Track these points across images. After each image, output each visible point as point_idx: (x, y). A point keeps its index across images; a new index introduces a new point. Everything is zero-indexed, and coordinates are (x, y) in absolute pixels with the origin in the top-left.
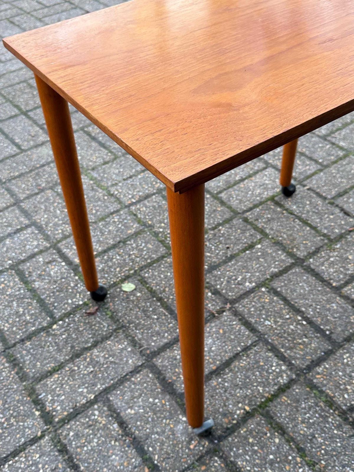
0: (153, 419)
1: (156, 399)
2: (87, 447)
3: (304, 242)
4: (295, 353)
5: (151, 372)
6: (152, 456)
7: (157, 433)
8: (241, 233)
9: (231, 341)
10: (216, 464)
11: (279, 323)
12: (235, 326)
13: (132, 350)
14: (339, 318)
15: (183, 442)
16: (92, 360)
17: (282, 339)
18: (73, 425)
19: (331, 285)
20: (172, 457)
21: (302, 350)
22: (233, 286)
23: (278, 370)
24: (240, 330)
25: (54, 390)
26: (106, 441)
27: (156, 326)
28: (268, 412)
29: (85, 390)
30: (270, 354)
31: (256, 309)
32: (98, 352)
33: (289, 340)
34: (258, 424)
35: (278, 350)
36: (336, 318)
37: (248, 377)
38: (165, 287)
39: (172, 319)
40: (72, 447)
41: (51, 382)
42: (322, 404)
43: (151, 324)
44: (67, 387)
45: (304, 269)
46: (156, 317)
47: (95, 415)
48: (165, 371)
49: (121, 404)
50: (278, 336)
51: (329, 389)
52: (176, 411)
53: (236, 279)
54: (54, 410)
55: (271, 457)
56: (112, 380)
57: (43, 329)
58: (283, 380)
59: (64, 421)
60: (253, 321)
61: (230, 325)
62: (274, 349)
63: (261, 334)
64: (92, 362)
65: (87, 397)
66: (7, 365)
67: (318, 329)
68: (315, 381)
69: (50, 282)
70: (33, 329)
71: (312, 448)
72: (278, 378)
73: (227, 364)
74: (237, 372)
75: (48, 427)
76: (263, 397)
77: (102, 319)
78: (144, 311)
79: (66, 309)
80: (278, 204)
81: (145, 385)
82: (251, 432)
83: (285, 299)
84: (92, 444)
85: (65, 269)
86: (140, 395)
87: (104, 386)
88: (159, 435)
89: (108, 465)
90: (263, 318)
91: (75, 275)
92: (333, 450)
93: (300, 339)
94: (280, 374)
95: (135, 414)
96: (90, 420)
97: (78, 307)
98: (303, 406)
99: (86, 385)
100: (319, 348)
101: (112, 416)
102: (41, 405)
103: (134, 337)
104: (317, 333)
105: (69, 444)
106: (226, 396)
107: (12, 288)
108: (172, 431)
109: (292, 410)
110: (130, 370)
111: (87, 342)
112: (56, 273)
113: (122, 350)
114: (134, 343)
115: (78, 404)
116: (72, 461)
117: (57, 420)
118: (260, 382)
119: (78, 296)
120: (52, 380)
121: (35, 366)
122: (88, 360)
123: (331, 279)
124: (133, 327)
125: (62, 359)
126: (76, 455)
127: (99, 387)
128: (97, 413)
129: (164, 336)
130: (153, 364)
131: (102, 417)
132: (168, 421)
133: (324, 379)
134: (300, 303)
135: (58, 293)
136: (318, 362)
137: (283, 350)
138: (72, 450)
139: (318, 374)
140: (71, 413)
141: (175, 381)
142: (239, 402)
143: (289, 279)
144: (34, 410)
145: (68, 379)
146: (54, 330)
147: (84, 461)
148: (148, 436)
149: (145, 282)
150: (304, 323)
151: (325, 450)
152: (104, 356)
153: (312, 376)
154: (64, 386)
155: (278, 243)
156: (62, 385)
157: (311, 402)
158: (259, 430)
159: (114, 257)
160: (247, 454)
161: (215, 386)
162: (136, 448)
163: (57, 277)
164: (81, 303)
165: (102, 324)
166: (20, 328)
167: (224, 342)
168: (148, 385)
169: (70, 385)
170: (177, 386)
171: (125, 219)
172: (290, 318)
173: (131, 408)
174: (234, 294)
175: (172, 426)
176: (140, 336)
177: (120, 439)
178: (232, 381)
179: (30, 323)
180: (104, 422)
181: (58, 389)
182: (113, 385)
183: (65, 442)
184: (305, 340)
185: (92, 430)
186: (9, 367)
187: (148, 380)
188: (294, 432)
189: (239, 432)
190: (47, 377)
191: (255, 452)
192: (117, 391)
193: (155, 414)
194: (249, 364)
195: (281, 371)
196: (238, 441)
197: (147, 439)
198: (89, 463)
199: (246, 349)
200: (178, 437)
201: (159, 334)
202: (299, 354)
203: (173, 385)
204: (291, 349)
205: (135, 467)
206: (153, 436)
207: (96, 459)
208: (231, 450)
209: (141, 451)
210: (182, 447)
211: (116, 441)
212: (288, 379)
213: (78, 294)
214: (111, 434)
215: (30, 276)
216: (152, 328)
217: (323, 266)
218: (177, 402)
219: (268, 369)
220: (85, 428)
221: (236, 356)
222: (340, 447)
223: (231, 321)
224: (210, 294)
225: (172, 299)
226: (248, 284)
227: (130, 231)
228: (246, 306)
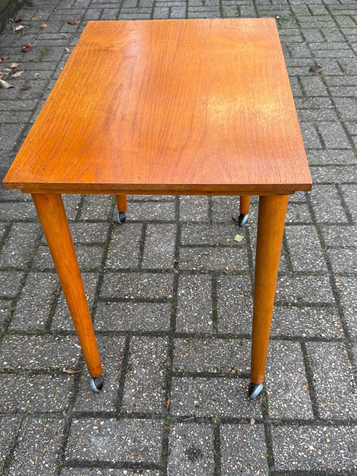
3: (187, 354)
4: (115, 278)
8: (234, 323)
9: (152, 258)
11: (139, 285)
12: (160, 265)
13: (191, 220)
14: (111, 317)
17: (129, 279)
19: (136, 336)
21: (114, 282)
22: (189, 284)
23: (115, 264)
24: (155, 265)
28: (102, 246)
30: (127, 267)
31: (161, 283)
33: (125, 281)
34: (102, 239)
35: (126, 272)
37: (126, 251)
43: (201, 234)
45: (163, 332)
46: (204, 238)
50: (133, 278)
53: (193, 289)
55: (84, 235)
58: (108, 262)
60: (154, 275)
61: (162, 263)
62: (128, 271)
63: (142, 273)
67: (116, 300)
68: (93, 274)
72: (112, 261)
73: (142, 249)
76: (110, 249)
77: (225, 219)
82: (102, 235)
83: (152, 301)
86: (163, 212)
90: (151, 281)
93: (120, 287)
94: (113, 263)
98: (88, 260)
100: (105, 290)
103: (199, 225)
104: (114, 297)
114: (196, 223)
118: (118, 253)
122: (203, 205)
123: (140, 339)
127: (183, 202)
130: (175, 223)
133: (89, 278)
134: (141, 307)
136: (99, 284)
137: (123, 274)
139: (94, 278)
142: (118, 240)
150: (127, 297)
153: (96, 275)
155: (202, 337)
157: (86, 264)
158: (99, 238)
165: (221, 218)
167: (155, 255)
172: (137, 293)
174: (183, 280)
184: (117, 288)
189: (106, 231)
199: (141, 260)
202: (113, 279)
204: (120, 279)
208: (103, 225)
212: (106, 264)
217: (154, 344)
219: (120, 261)
223: (165, 265)
224: (194, 269)
225: (209, 251)
226: (183, 292)
227: (296, 262)
228: (167, 280)
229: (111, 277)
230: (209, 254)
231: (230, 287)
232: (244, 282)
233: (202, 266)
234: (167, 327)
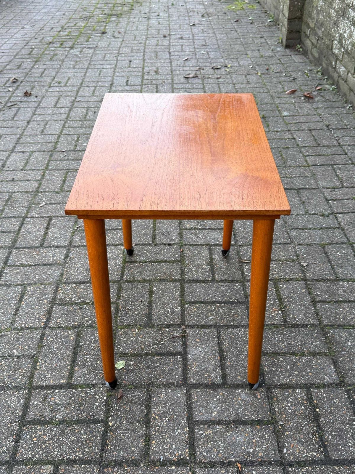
0: (228, 405)
1: (216, 396)
2: (221, 450)
3: (171, 271)
5: (196, 389)
6: (251, 419)
7: (238, 409)
8: (137, 289)
9: (208, 339)
10: (277, 392)
11: (215, 314)
12: (200, 332)
13: (171, 390)
14: (231, 291)
15: (253, 399)
16: (160, 415)
17: (225, 319)
18: (199, 450)
19: (209, 280)
20: (258, 409)
21: (238, 316)
22: (172, 316)
24: (205, 332)
25: (164, 449)
26: (224, 437)
27: (166, 368)
29: (179, 431)
30: (231, 330)
31: (197, 317)
32: (156, 409)
33: (228, 318)
34: (267, 361)
35: (230, 325)
36: (230, 293)
37: (237, 347)
38: (141, 346)
39: (168, 357)
40: (215, 458)
41: (156, 447)
42: (274, 330)
43: (161, 370)
44: (168, 440)
45: (189, 283)
46: (158, 364)
47: (202, 434)
48: (201, 381)
49: (205, 416)
50: (221, 320)
51: (268, 321)
52: (232, 391)
53: (168, 312)
54: (179, 456)
56: (184, 412)
57: (105, 432)
59: (192, 454)
60: (203, 323)
61: (197, 334)
62: (228, 327)
63: (215, 325)
64: (160, 416)
65: (185, 432)
66: (115, 469)
67: (231, 303)
69: (65, 407)
70: (99, 438)
71: (295, 348)
72: (246, 336)
73: (221, 351)
74: (230, 349)
75: (189, 466)
77: (132, 393)
78: (148, 367)
79: (101, 410)
80: (132, 262)
81: (203, 397)
82: (269, 366)
84: (221, 446)
85: (63, 392)
86: (207, 403)
87: (185, 419)
88: (240, 409)
89: (241, 445)
90: (206, 318)
91: (76, 389)
92: (301, 342)
93: (231, 313)
95: (218, 412)
96: (203, 439)
97: (106, 402)
98: (270, 337)
99: (176, 428)
100: (242, 310)
101: (210, 425)
102: (168, 463)
103: (163, 384)
104: (233, 305)
105: (211, 459)
106: (240, 364)
107: (44, 435)
108: (242, 400)
109: (269, 343)
110: (186, 398)
111: (142, 411)
112: (61, 399)
113: (166, 394)
114: (166, 386)
115: (186, 440)
116: (224, 464)
117: (188, 458)
118: (243, 345)
119: (98, 397)
120: (154, 446)
121: (133, 452)
122: (157, 417)
123: (205, 278)
124: (154, 380)
125: (142, 432)
126: (222, 459)
127: (183, 422)
128: (201, 432)
129: (176, 368)
130: (191, 385)
131: (207, 431)
132: (235, 399)
134: (209, 298)
135: (82, 408)
138: (217, 459)
140: (189, 447)
141: (212, 380)
143: (190, 292)
144: (169, 468)
145: (162, 436)
146: (113, 426)
147: (229, 456)
148: (237, 414)
149: (124, 354)
150: (223, 305)
151: (299, 345)
152: (162, 407)
154: (165, 441)
155: (161, 280)
156: (164, 442)
157: (270, 333)
158: (270, 362)
159: (85, 358)
160: (280, 376)
161: (230, 364)
162: (240, 424)
163: (66, 401)
164: (105, 398)
165: (136, 395)
166: (89, 446)
167: (206, 343)
168: (204, 395)
169: (168, 438)
170: (216, 382)
171: (56, 335)
172: (215, 308)
173: (212, 412)
174: (177, 319)
175: (240, 399)
176: (165, 380)
177: (229, 429)
178: (233, 356)
179: (91, 437)
180: (211, 432)
181: (165, 446)
182: (188, 413)
183: (208, 460)
184: (233, 311)
185: (211, 441)
186: (118, 469)
187: (200, 393)
188: (282, 350)
189: (266, 371)
190: (149, 449)
191: (281, 372)
192: (195, 413)
193: (226, 402)
194: (229, 342)
195: (244, 332)
196: (271, 375)
197: (239, 416)
198: (233, 454)
199: (219, 337)
200: (248, 400)
201: (173, 370)
202: (240, 319)
203: (214, 383)
204: (233, 320)
205: (252, 431)
206: (239, 412)
207: (233, 449)
208: (273, 381)
209: (244, 423)
210: (256, 402)
211: (228, 432)
213: (96, 396)
214: (222, 432)
215: (45, 417)
216: (164, 371)
217: (194, 275)
218: (226, 388)
219: (239, 336)
220: (207, 444)
221: (220, 344)
222: (302, 339)
223: (195, 332)
224: (167, 329)
225: (153, 348)
226: (176, 310)
227: (72, 338)
228: (191, 319)
229: (241, 321)
230: (153, 345)
231: (136, 315)
232: (123, 319)
233: (160, 332)
234: (186, 286)
